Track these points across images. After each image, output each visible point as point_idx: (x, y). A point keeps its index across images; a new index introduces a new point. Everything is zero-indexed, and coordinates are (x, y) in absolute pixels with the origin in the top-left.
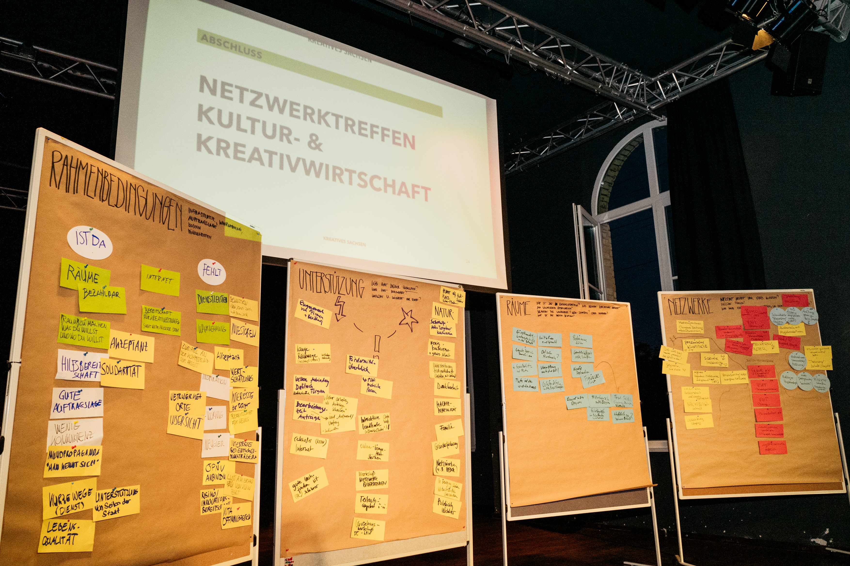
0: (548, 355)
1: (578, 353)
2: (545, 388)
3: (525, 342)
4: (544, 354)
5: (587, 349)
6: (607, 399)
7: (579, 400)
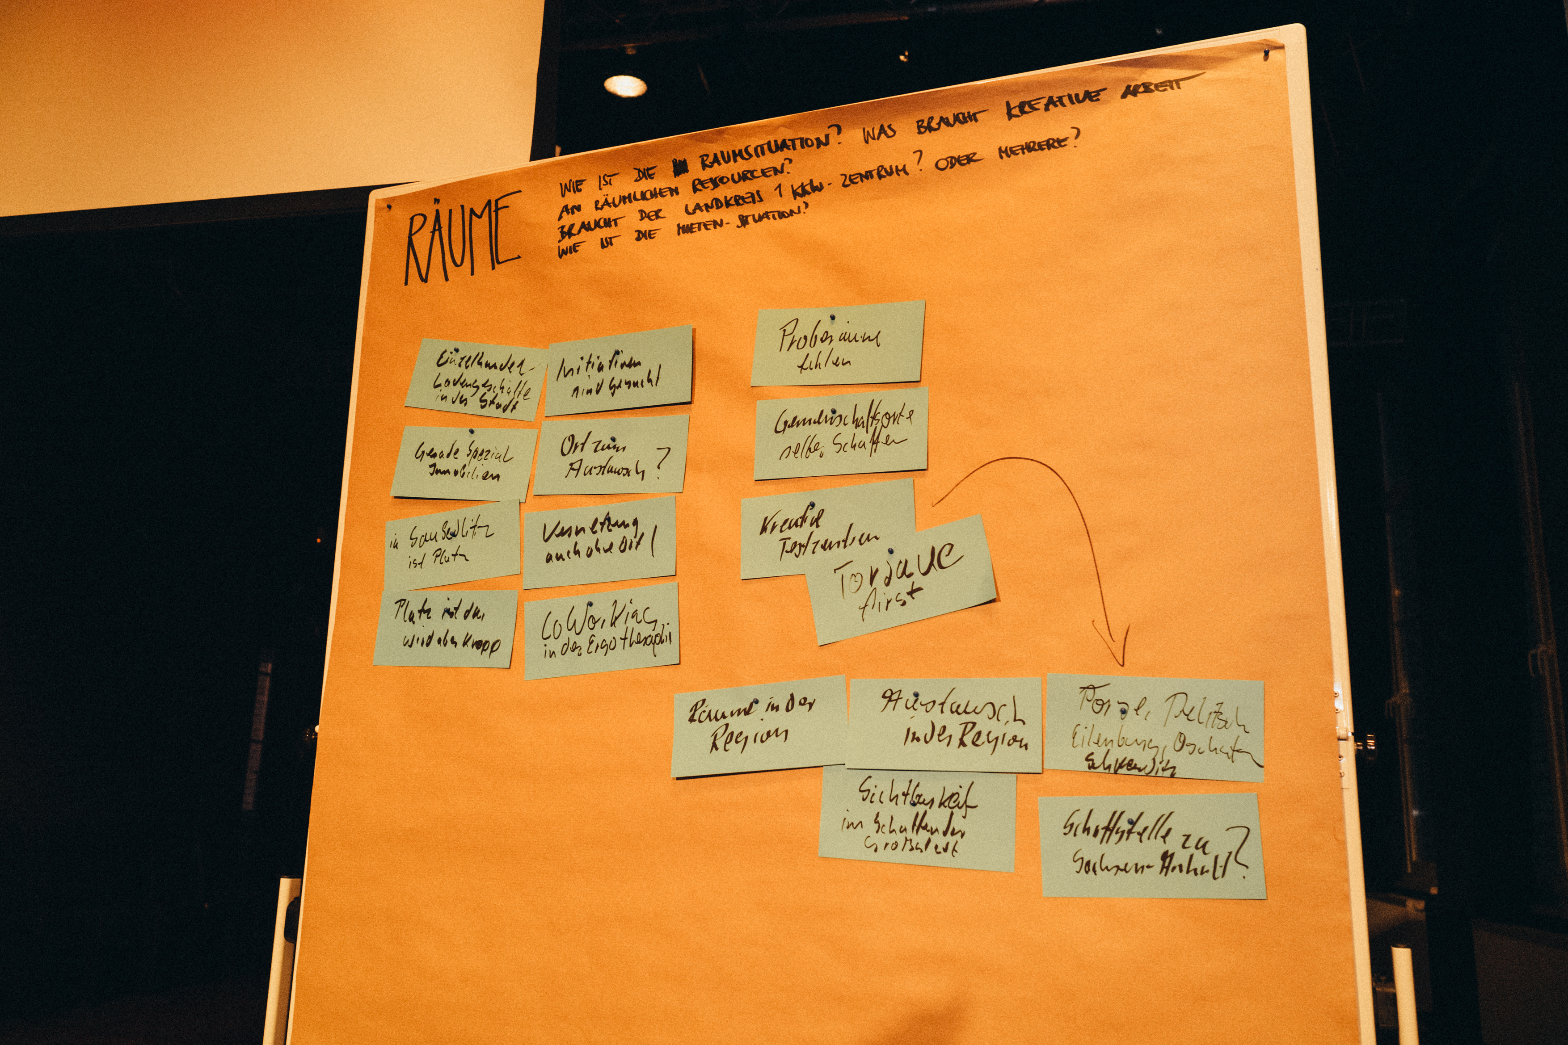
0: (601, 458)
1: (806, 422)
2: (555, 645)
3: (474, 405)
4: (573, 457)
5: (877, 394)
6: (1006, 714)
7: (779, 720)
